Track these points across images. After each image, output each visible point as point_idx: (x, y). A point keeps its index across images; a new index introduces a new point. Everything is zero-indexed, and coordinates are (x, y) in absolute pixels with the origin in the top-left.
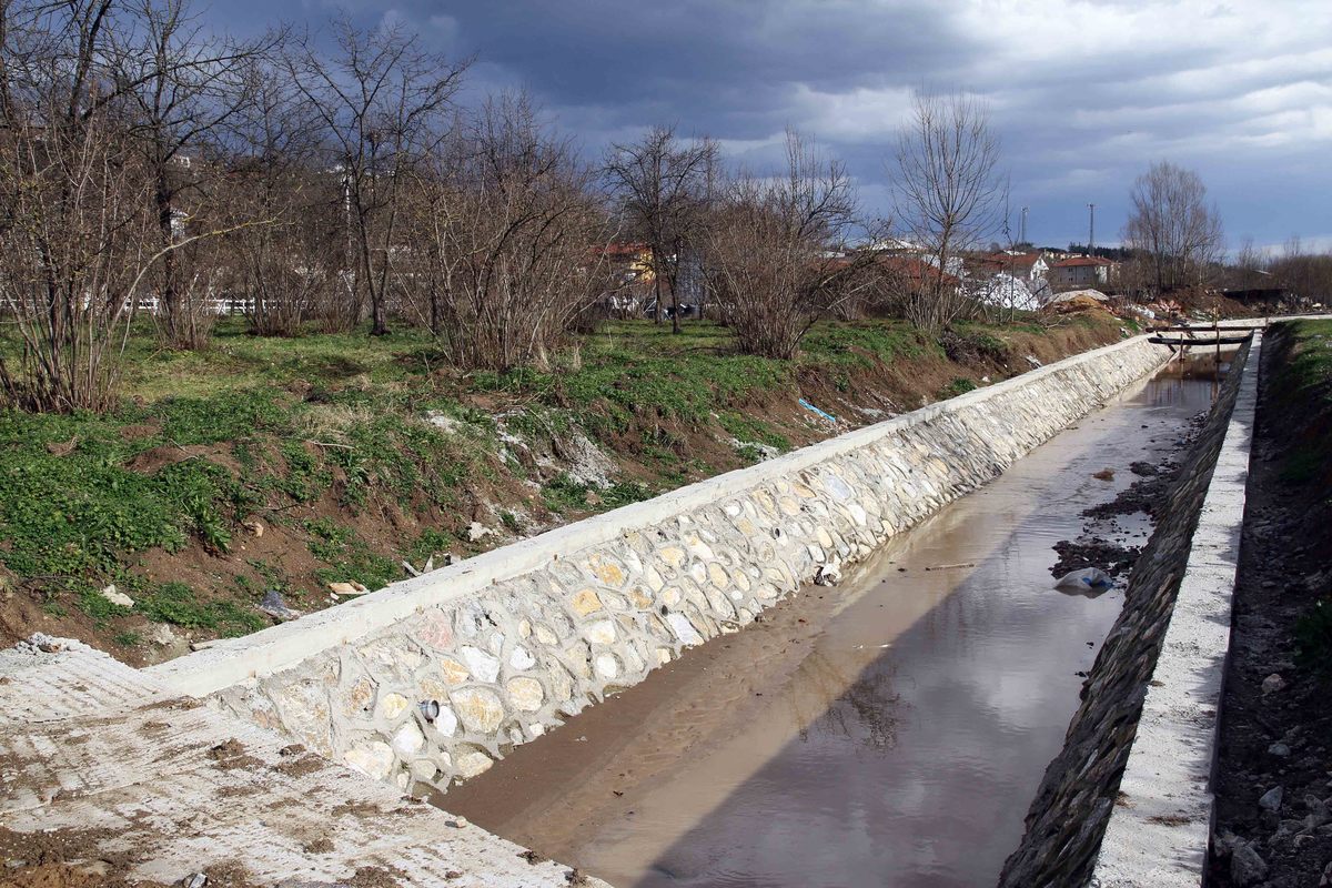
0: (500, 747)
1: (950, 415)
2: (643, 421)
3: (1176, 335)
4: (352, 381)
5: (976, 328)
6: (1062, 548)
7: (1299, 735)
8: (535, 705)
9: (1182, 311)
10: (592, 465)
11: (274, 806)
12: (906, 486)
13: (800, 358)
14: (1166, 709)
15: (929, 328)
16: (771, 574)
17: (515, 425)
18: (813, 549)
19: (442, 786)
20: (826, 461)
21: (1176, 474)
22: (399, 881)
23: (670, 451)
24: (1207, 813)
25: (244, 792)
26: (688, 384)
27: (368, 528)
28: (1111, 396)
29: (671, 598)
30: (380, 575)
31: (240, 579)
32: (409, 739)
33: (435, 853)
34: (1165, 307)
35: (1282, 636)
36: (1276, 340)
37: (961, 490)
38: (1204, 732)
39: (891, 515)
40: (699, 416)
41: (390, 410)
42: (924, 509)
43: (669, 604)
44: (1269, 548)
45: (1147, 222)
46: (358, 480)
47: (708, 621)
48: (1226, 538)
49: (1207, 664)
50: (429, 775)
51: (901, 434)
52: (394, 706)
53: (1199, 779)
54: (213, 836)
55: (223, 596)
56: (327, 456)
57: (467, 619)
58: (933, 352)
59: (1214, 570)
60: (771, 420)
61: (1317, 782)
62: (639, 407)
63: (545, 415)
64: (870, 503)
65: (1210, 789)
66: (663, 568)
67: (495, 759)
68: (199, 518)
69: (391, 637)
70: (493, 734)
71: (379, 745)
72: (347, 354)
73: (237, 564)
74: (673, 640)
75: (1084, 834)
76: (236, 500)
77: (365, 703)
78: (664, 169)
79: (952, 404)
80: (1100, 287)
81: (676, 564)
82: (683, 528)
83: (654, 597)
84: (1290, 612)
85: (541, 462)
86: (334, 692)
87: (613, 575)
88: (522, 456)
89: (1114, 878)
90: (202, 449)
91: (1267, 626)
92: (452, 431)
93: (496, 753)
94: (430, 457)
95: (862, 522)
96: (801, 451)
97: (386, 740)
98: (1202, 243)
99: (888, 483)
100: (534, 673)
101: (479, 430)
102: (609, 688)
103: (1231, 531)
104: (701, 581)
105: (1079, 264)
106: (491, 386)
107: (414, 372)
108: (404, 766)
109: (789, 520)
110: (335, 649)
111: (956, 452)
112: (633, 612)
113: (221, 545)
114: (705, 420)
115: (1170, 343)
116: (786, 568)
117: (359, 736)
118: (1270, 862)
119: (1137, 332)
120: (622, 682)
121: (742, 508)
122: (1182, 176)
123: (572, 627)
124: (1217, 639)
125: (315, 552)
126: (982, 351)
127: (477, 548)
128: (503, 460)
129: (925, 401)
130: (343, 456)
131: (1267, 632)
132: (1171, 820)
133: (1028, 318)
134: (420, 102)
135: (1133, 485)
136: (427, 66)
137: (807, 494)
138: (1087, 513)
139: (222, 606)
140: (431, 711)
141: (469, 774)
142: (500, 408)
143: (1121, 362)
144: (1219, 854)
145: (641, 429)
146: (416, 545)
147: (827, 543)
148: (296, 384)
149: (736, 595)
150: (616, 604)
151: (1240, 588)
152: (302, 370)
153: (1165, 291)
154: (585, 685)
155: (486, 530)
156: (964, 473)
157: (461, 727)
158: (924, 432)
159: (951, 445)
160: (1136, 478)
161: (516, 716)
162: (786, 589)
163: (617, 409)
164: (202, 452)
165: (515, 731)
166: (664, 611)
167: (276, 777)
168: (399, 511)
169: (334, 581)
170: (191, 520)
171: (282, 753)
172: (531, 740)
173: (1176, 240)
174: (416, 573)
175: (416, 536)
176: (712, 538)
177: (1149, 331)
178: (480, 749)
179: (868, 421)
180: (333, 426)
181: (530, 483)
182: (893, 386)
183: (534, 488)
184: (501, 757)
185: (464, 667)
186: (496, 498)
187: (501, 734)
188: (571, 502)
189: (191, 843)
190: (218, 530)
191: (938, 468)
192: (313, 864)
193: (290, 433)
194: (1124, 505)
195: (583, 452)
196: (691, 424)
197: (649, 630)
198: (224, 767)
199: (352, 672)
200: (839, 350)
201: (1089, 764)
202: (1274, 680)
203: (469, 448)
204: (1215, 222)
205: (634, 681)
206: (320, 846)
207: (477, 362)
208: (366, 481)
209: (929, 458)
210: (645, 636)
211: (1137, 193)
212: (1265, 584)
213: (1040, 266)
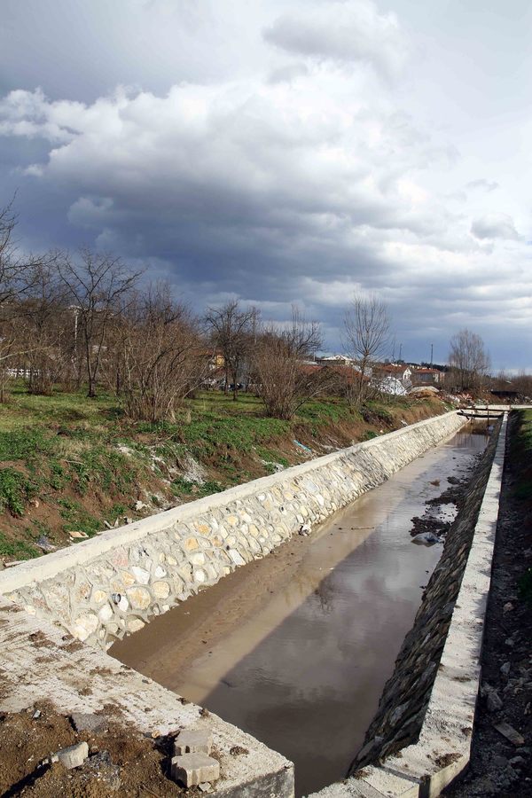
0: (148, 617)
1: (364, 450)
2: (220, 451)
3: (469, 412)
4: (80, 423)
5: (378, 406)
6: (415, 520)
7: (518, 635)
8: (165, 595)
9: (473, 399)
10: (195, 473)
11: (63, 669)
12: (344, 486)
13: (296, 419)
14: (462, 620)
15: (356, 404)
16: (279, 529)
17: (159, 452)
18: (299, 517)
19: (121, 636)
20: (306, 473)
21: (468, 485)
22: (124, 712)
23: (232, 466)
24: (478, 676)
25: (48, 661)
26: (242, 432)
27: (88, 503)
28: (439, 441)
29: (231, 542)
30: (93, 528)
31: (27, 529)
32: (106, 613)
33: (139, 697)
34: (466, 397)
35: (513, 581)
36: (514, 418)
37: (369, 487)
38: (478, 633)
39: (336, 500)
40: (246, 449)
41: (100, 443)
42: (351, 497)
43: (230, 545)
44: (508, 534)
45: (457, 355)
46: (85, 479)
47: (248, 553)
48: (489, 529)
49: (480, 597)
50: (114, 631)
51: (342, 459)
52: (99, 596)
53: (475, 658)
54: (36, 685)
55: (19, 539)
56: (70, 467)
57: (135, 553)
58: (357, 418)
59: (485, 545)
60: (280, 450)
61: (525, 660)
62: (218, 444)
63: (174, 447)
64: (326, 493)
65: (480, 663)
66: (228, 527)
67: (146, 623)
68: (10, 499)
69: (100, 561)
70: (146, 610)
71: (92, 616)
72: (76, 407)
73: (26, 522)
74: (231, 563)
75: (424, 679)
76: (27, 490)
77: (86, 595)
78: (233, 320)
79: (366, 444)
80: (435, 385)
81: (234, 525)
82: (238, 507)
83: (223, 541)
84: (516, 568)
85: (171, 470)
86: (72, 589)
87: (205, 530)
88: (162, 467)
89: (437, 709)
90: (11, 463)
91: (506, 576)
92: (129, 455)
93: (146, 620)
94: (119, 468)
95: (322, 503)
96: (295, 467)
97: (95, 614)
98: (482, 368)
99: (335, 484)
100: (165, 579)
101: (142, 454)
102: (200, 587)
103: (492, 524)
104: (245, 533)
105: (425, 373)
106: (148, 430)
107: (110, 420)
108: (103, 626)
109: (288, 503)
110: (73, 568)
111: (367, 470)
112: (213, 549)
113: (19, 513)
114: (249, 450)
115: (467, 416)
116: (286, 528)
117: (83, 611)
118: (504, 701)
119: (452, 409)
120: (207, 584)
121: (266, 497)
122: (474, 336)
123: (184, 556)
124: (484, 583)
125: (63, 515)
126: (380, 418)
127: (140, 515)
128: (153, 469)
129: (353, 443)
130: (78, 468)
131: (506, 579)
132: (462, 679)
133: (401, 401)
134: (119, 288)
135: (449, 489)
136: (124, 270)
137: (297, 489)
138: (427, 503)
139: (19, 544)
140: (117, 600)
141: (133, 630)
142: (152, 443)
143: (444, 424)
144: (482, 696)
145: (219, 454)
146: (110, 512)
147: (305, 514)
148: (53, 425)
149: (262, 540)
150: (205, 545)
151: (495, 555)
152: (55, 416)
153: (465, 389)
154: (189, 585)
155: (144, 505)
156: (371, 479)
157: (131, 607)
158: (352, 459)
159: (365, 465)
160: (450, 485)
161: (156, 601)
162: (285, 537)
163: (208, 444)
164: (12, 465)
165: (156, 609)
166: (228, 548)
167: (62, 652)
168: (103, 495)
169: (71, 530)
170: (6, 500)
171: (63, 639)
172: (163, 613)
173: (470, 365)
174: (111, 527)
175: (110, 507)
176: (252, 512)
177: (458, 409)
178: (139, 617)
179: (326, 452)
180: (73, 451)
181: (165, 481)
182: (338, 434)
183: (167, 483)
184: (149, 622)
185: (133, 577)
186: (149, 489)
187: (149, 610)
188: (185, 492)
189: (26, 688)
190: (18, 505)
191: (358, 477)
192: (85, 702)
193: (53, 455)
194: (444, 499)
195: (191, 465)
196: (243, 453)
197: (220, 558)
198: (36, 646)
199: (81, 579)
200: (313, 416)
201: (426, 640)
202: (509, 605)
203: (139, 464)
204: (488, 359)
205: (212, 584)
206: (86, 692)
207: (140, 416)
208: (88, 480)
209: (355, 471)
210: (218, 561)
211: (453, 343)
212: (507, 553)
213: (407, 373)
